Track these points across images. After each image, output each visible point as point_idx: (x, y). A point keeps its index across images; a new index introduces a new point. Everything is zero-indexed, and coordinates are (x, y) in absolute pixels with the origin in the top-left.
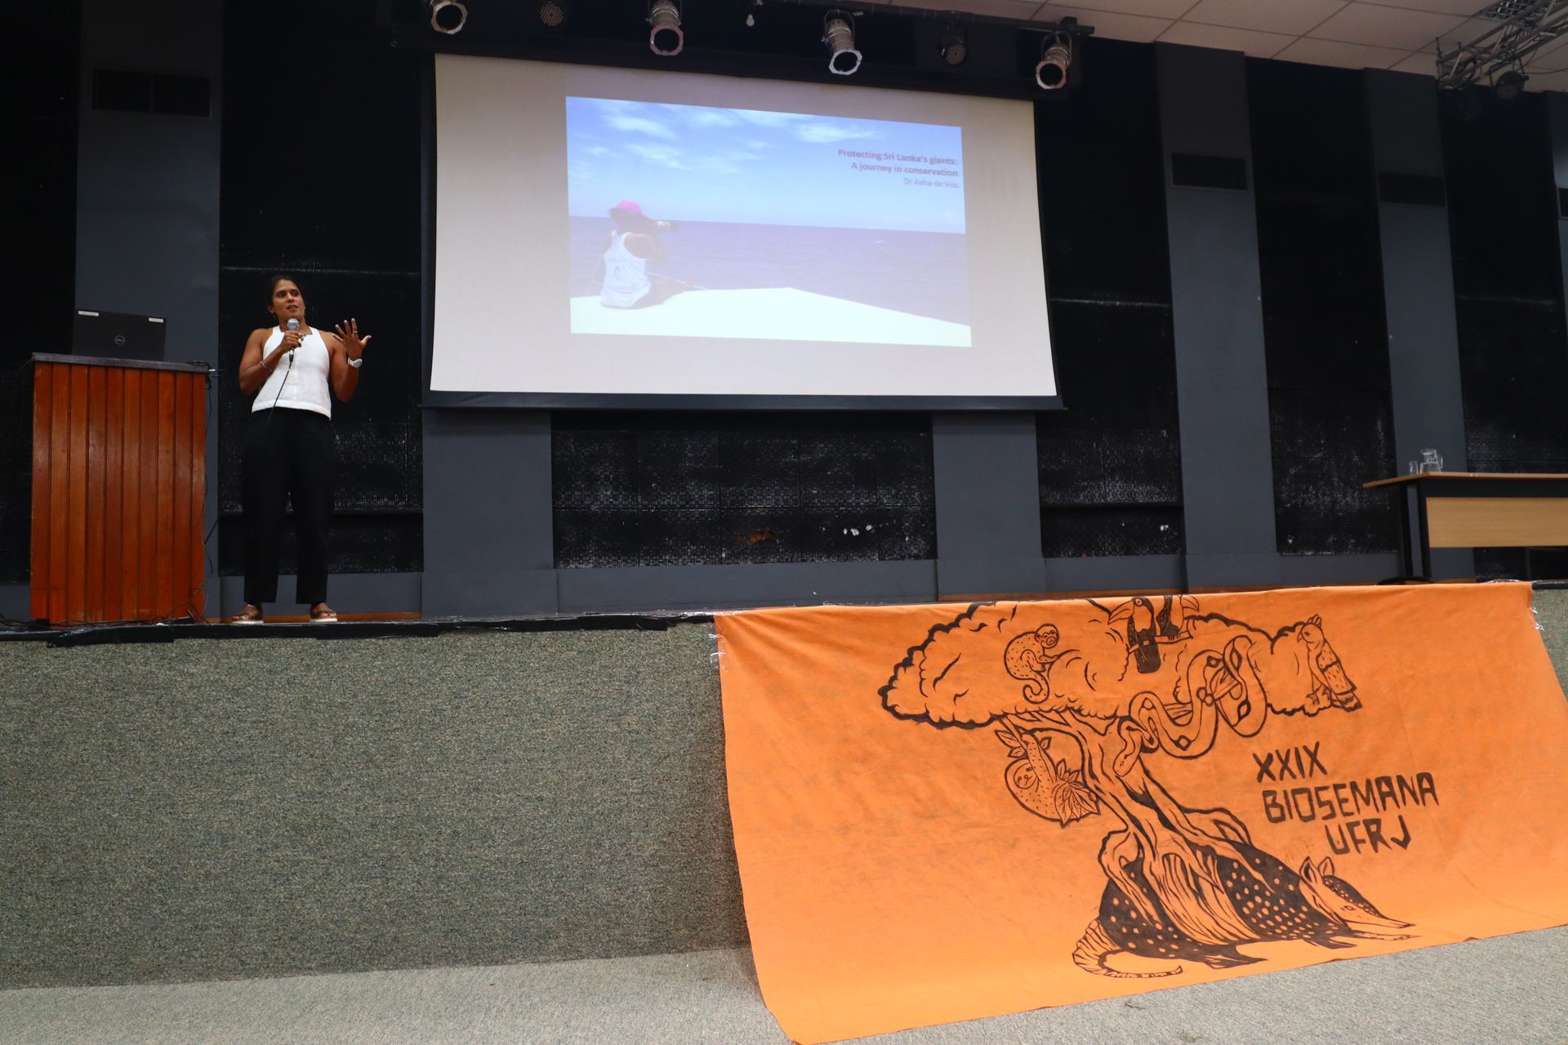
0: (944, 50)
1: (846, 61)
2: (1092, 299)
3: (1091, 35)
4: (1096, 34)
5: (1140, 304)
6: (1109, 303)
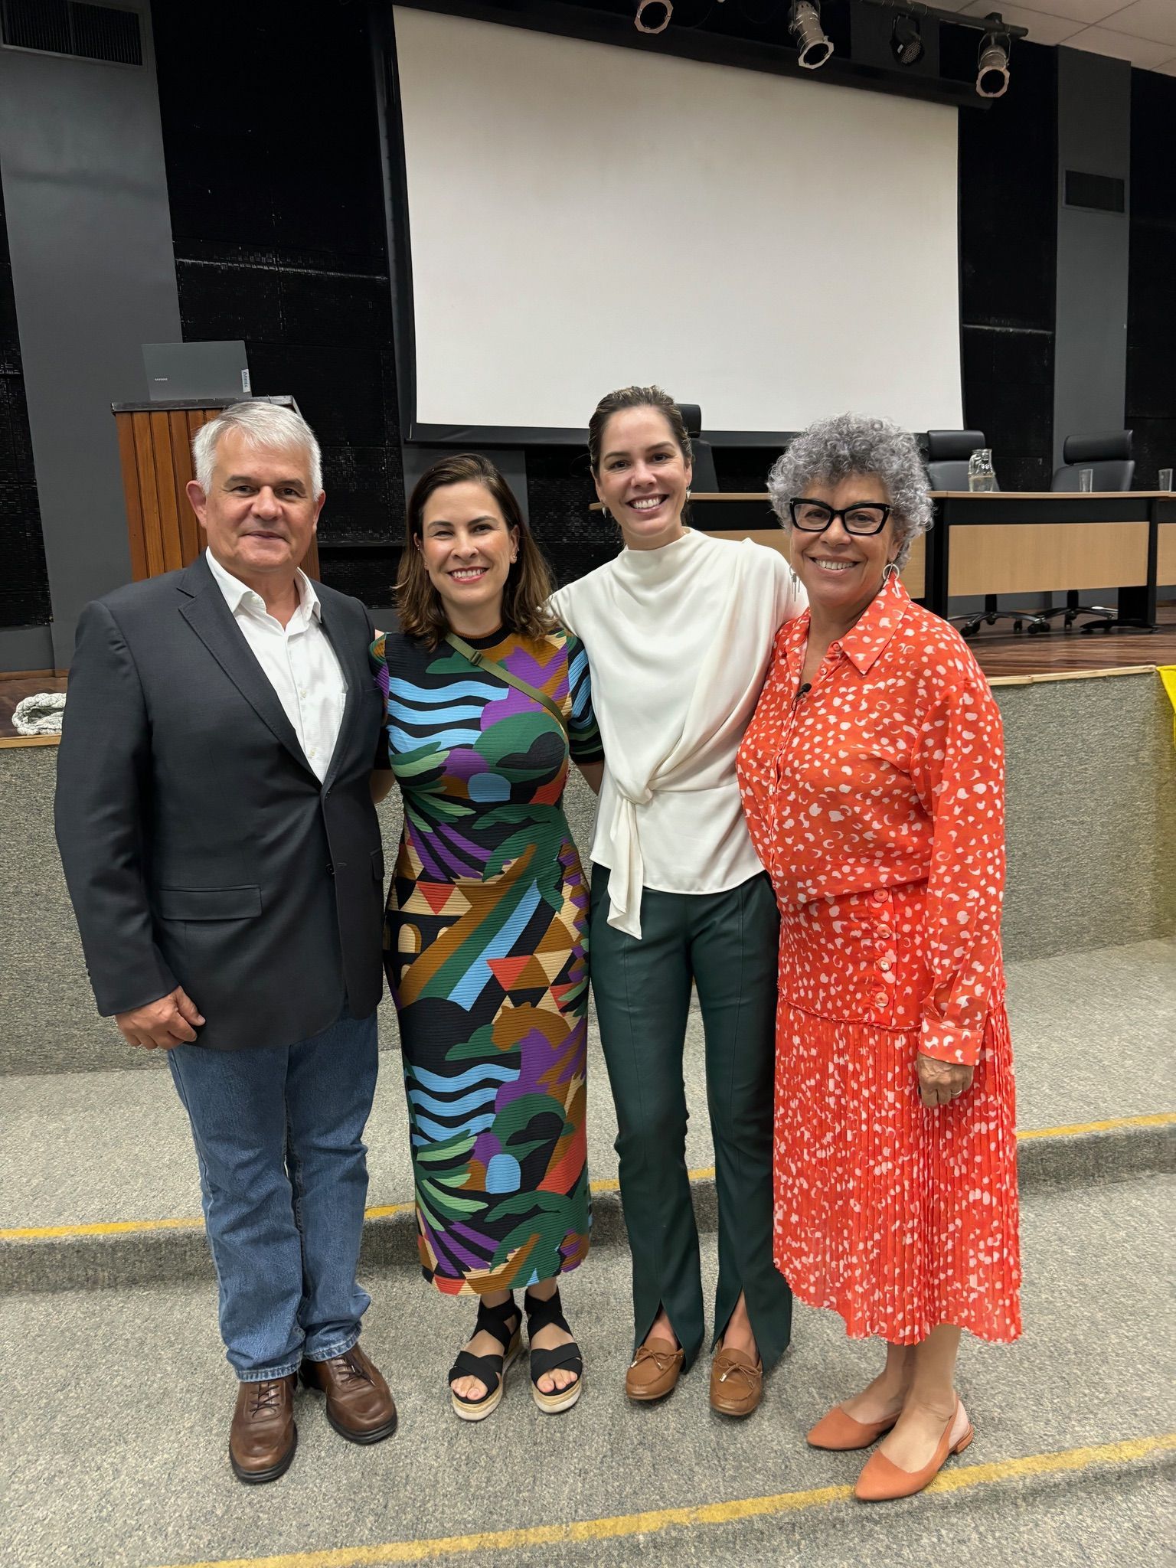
0: (901, 47)
1: (816, 53)
2: (989, 325)
3: (1023, 38)
4: (1028, 38)
5: (1029, 331)
6: (1004, 329)
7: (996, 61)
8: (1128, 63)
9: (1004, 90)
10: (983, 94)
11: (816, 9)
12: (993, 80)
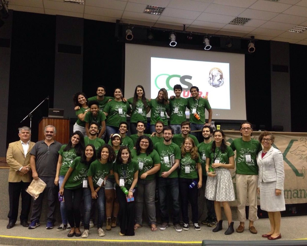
7: (252, 45)
8: (289, 43)
9: (254, 51)
10: (250, 52)
11: (209, 40)
12: (252, 49)
